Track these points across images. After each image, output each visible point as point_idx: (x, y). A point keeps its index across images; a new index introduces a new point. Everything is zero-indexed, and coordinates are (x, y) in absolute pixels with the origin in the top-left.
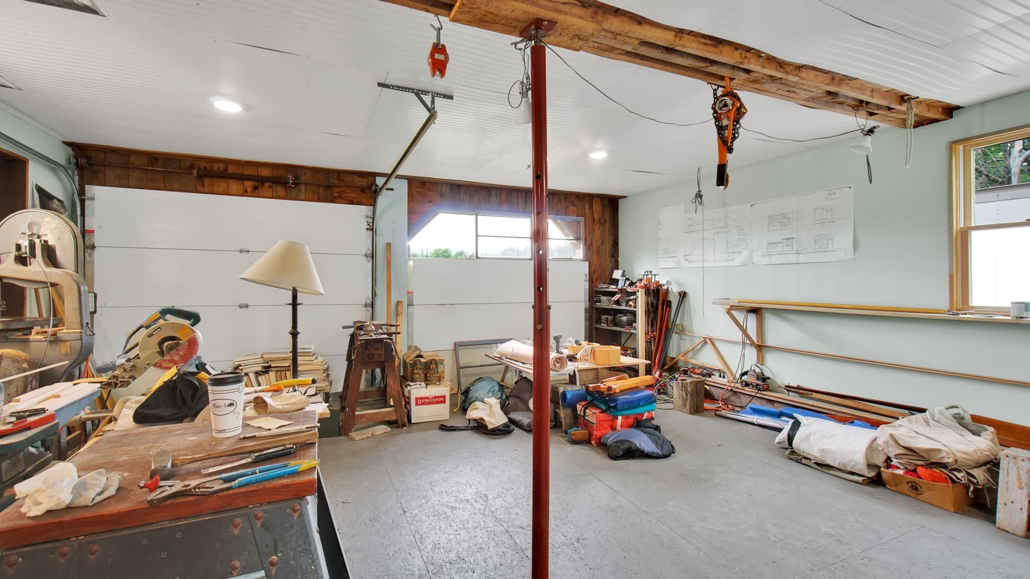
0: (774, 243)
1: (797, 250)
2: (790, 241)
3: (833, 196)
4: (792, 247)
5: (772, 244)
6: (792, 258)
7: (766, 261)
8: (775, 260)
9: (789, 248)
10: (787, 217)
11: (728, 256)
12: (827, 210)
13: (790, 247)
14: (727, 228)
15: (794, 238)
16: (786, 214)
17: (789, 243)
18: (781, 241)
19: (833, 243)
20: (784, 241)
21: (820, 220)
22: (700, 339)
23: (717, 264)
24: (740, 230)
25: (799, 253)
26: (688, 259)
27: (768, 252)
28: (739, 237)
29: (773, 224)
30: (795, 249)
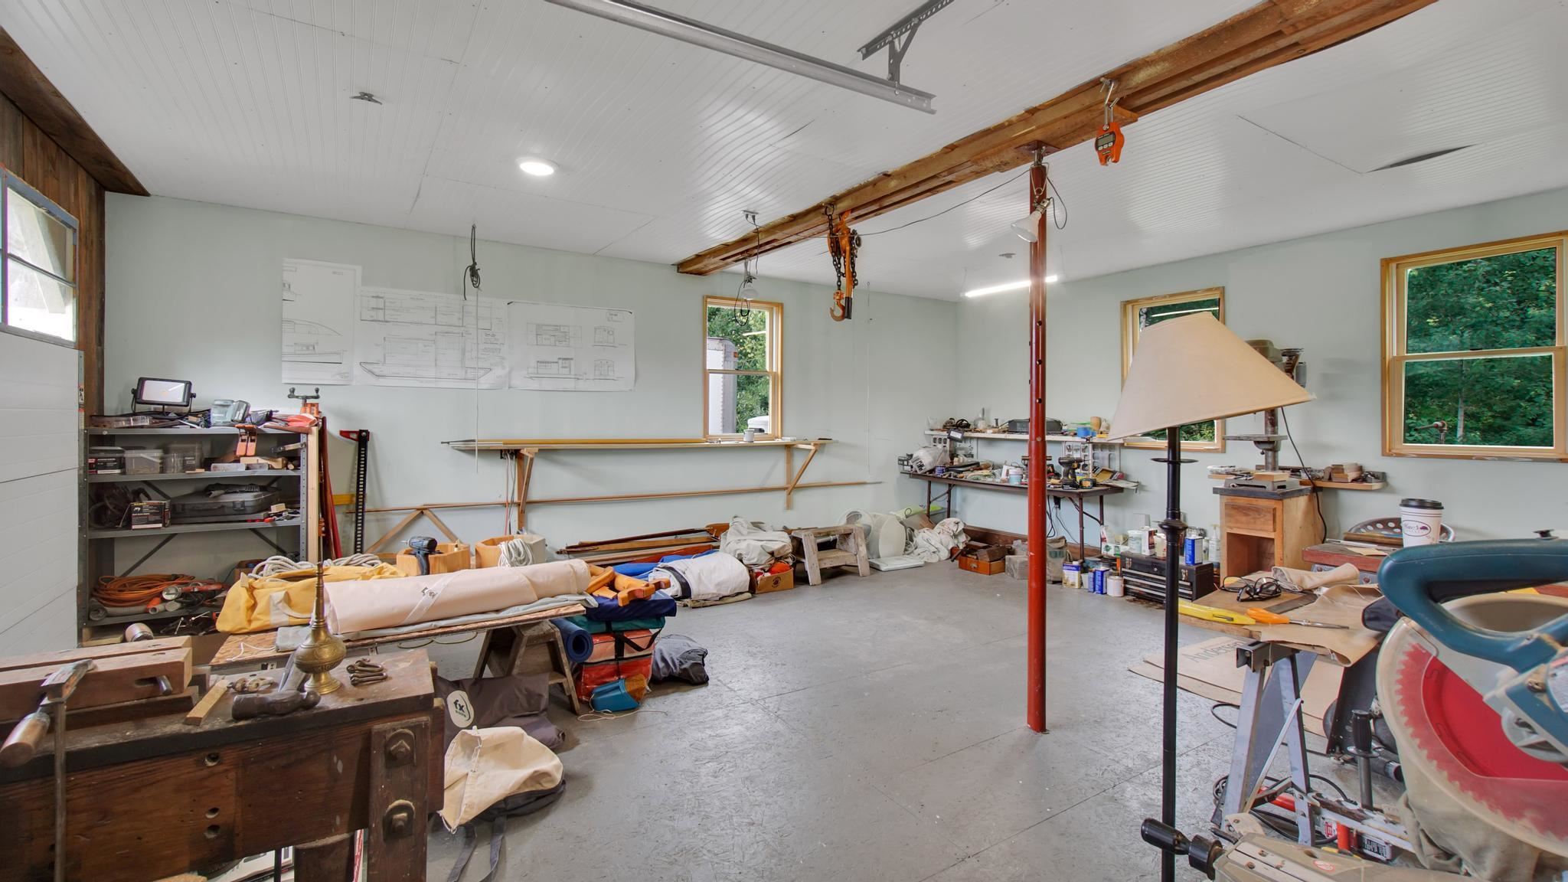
0: (546, 362)
1: (576, 375)
2: (567, 362)
3: (614, 318)
4: (570, 370)
5: (543, 362)
6: (570, 384)
7: (534, 385)
8: (547, 384)
9: (566, 371)
10: (562, 330)
11: (466, 372)
12: (609, 332)
13: (568, 369)
14: (463, 329)
15: (572, 359)
16: (560, 326)
17: (567, 365)
18: (556, 361)
19: (613, 371)
20: (560, 361)
21: (601, 342)
22: (411, 513)
23: (443, 384)
24: (486, 335)
25: (578, 379)
26: (375, 370)
27: (538, 373)
28: (487, 346)
29: (544, 337)
30: (573, 373)
